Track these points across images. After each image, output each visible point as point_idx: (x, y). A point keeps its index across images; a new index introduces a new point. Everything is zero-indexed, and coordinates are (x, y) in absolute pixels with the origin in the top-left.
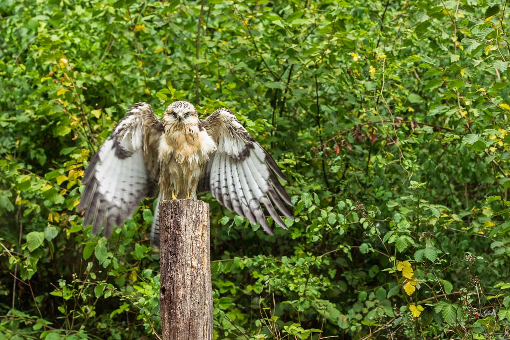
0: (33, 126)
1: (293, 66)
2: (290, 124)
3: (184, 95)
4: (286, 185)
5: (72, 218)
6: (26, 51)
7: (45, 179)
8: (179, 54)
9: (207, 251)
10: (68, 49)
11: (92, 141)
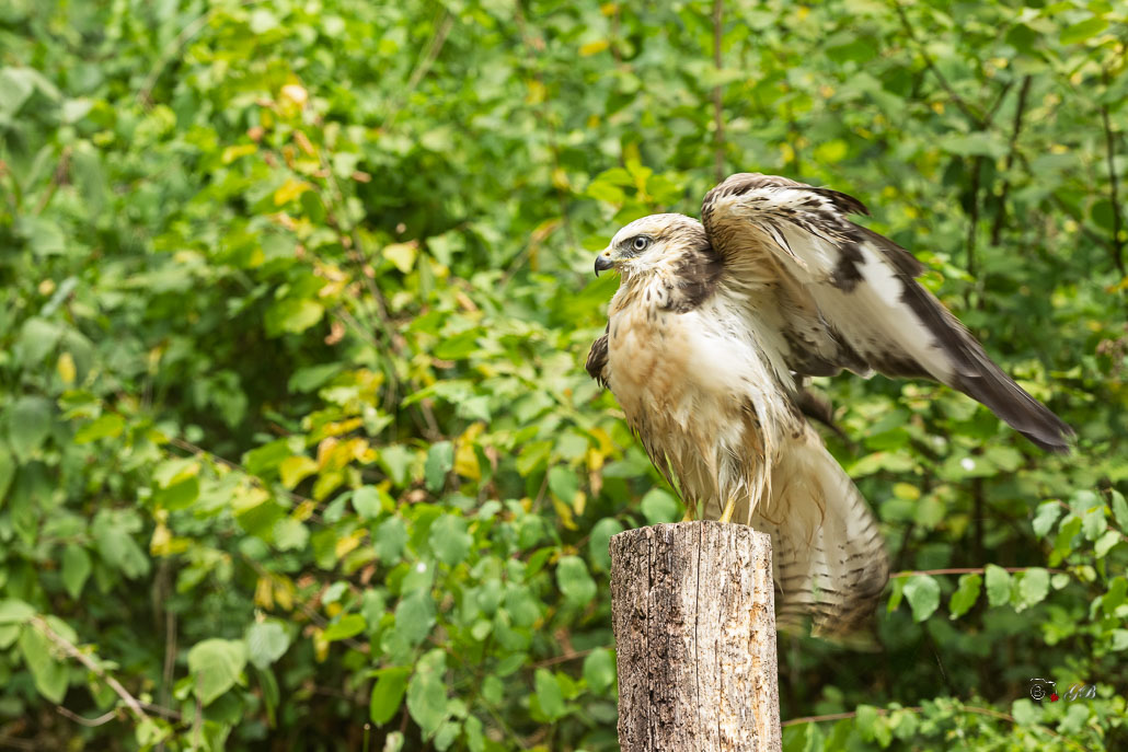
0: (203, 301)
1: (1028, 80)
2: (1026, 268)
3: (679, 188)
4: (1020, 468)
5: (333, 593)
6: (176, 66)
7: (246, 471)
8: (658, 53)
9: (770, 688)
10: (307, 52)
11: (391, 345)
